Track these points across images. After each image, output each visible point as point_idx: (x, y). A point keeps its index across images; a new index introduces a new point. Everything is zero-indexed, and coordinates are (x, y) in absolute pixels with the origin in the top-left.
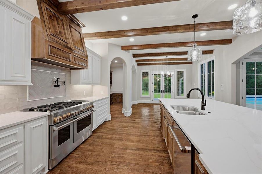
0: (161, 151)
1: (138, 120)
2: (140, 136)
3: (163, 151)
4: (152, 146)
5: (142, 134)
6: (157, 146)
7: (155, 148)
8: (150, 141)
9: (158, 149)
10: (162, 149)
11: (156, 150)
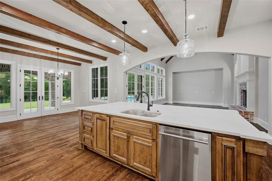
0: (116, 172)
1: (27, 156)
2: (68, 177)
3: (117, 170)
4: (102, 176)
5: (66, 172)
6: (106, 171)
7: (108, 175)
8: (90, 173)
9: (111, 173)
10: (114, 170)
11: (110, 176)
